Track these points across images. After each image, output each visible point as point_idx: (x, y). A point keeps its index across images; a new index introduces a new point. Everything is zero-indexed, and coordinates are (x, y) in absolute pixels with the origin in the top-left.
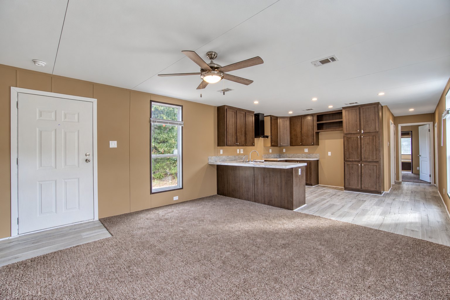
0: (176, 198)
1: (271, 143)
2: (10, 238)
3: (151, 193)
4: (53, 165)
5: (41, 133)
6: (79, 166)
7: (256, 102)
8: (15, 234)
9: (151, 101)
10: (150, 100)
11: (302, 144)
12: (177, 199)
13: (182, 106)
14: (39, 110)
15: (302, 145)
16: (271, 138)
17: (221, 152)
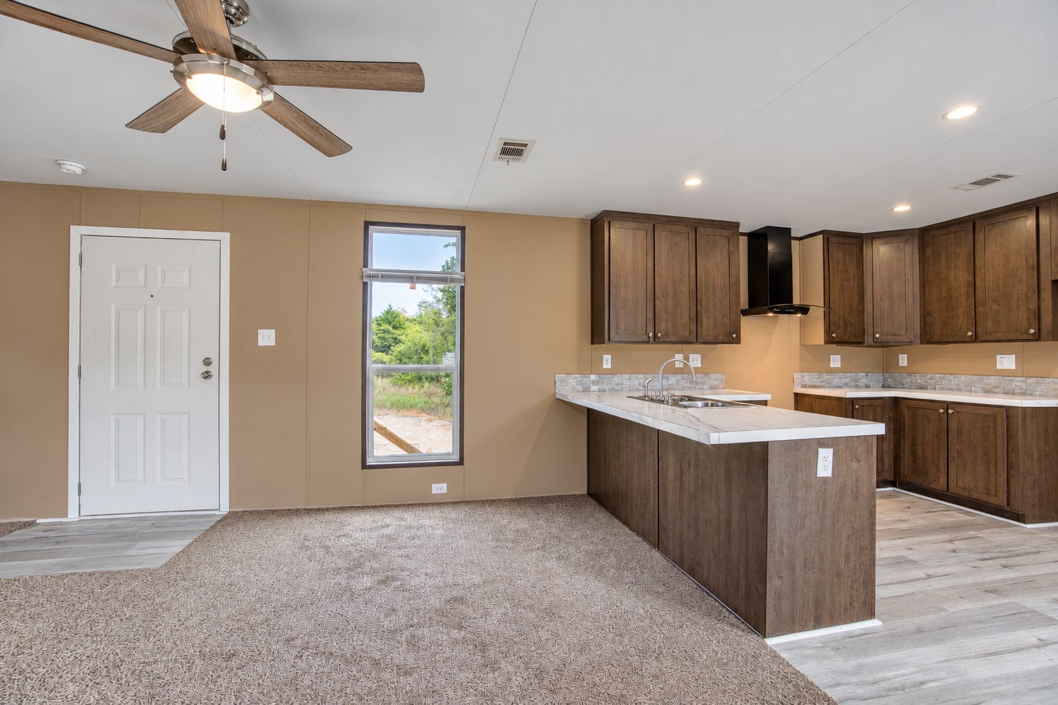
0: (439, 489)
1: (828, 332)
2: (64, 520)
3: (364, 466)
4: (140, 382)
5: (118, 312)
6: (189, 387)
7: (693, 182)
8: (73, 515)
9: (367, 224)
10: (365, 222)
11: (976, 334)
12: (445, 491)
13: (463, 229)
14: (116, 268)
15: (975, 339)
16: (827, 316)
17: (607, 362)
